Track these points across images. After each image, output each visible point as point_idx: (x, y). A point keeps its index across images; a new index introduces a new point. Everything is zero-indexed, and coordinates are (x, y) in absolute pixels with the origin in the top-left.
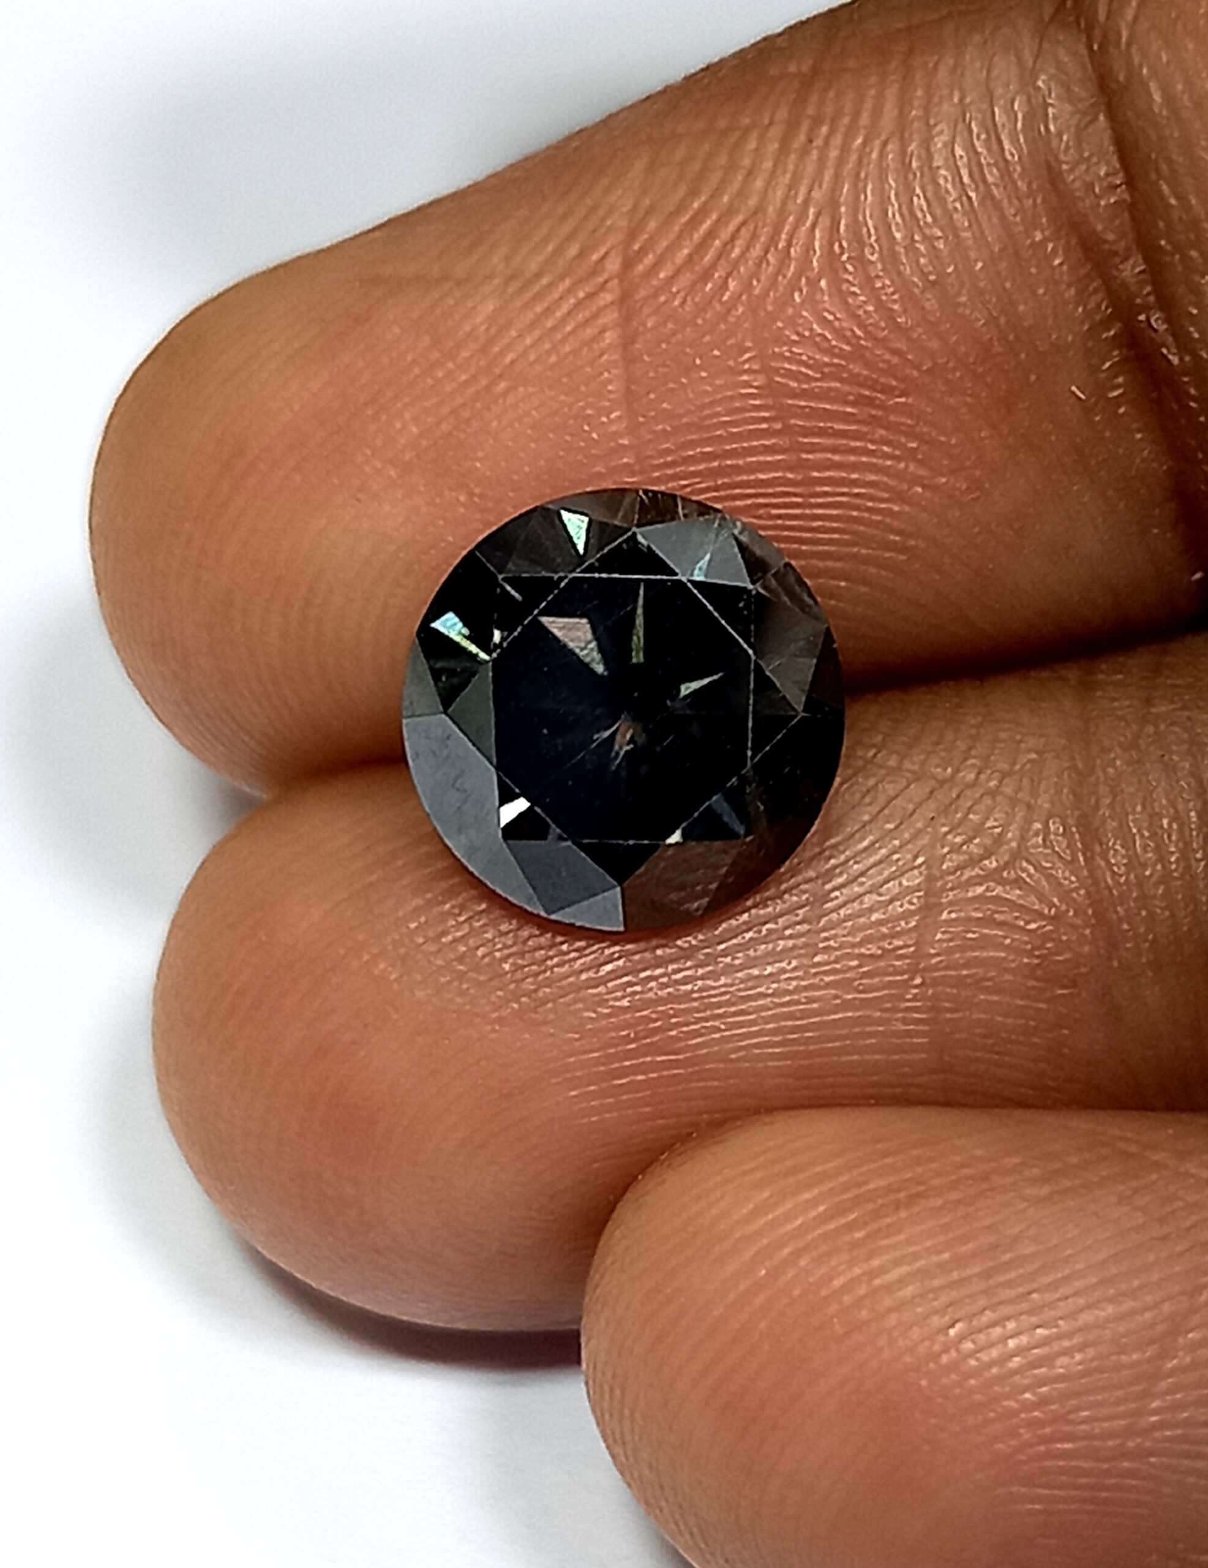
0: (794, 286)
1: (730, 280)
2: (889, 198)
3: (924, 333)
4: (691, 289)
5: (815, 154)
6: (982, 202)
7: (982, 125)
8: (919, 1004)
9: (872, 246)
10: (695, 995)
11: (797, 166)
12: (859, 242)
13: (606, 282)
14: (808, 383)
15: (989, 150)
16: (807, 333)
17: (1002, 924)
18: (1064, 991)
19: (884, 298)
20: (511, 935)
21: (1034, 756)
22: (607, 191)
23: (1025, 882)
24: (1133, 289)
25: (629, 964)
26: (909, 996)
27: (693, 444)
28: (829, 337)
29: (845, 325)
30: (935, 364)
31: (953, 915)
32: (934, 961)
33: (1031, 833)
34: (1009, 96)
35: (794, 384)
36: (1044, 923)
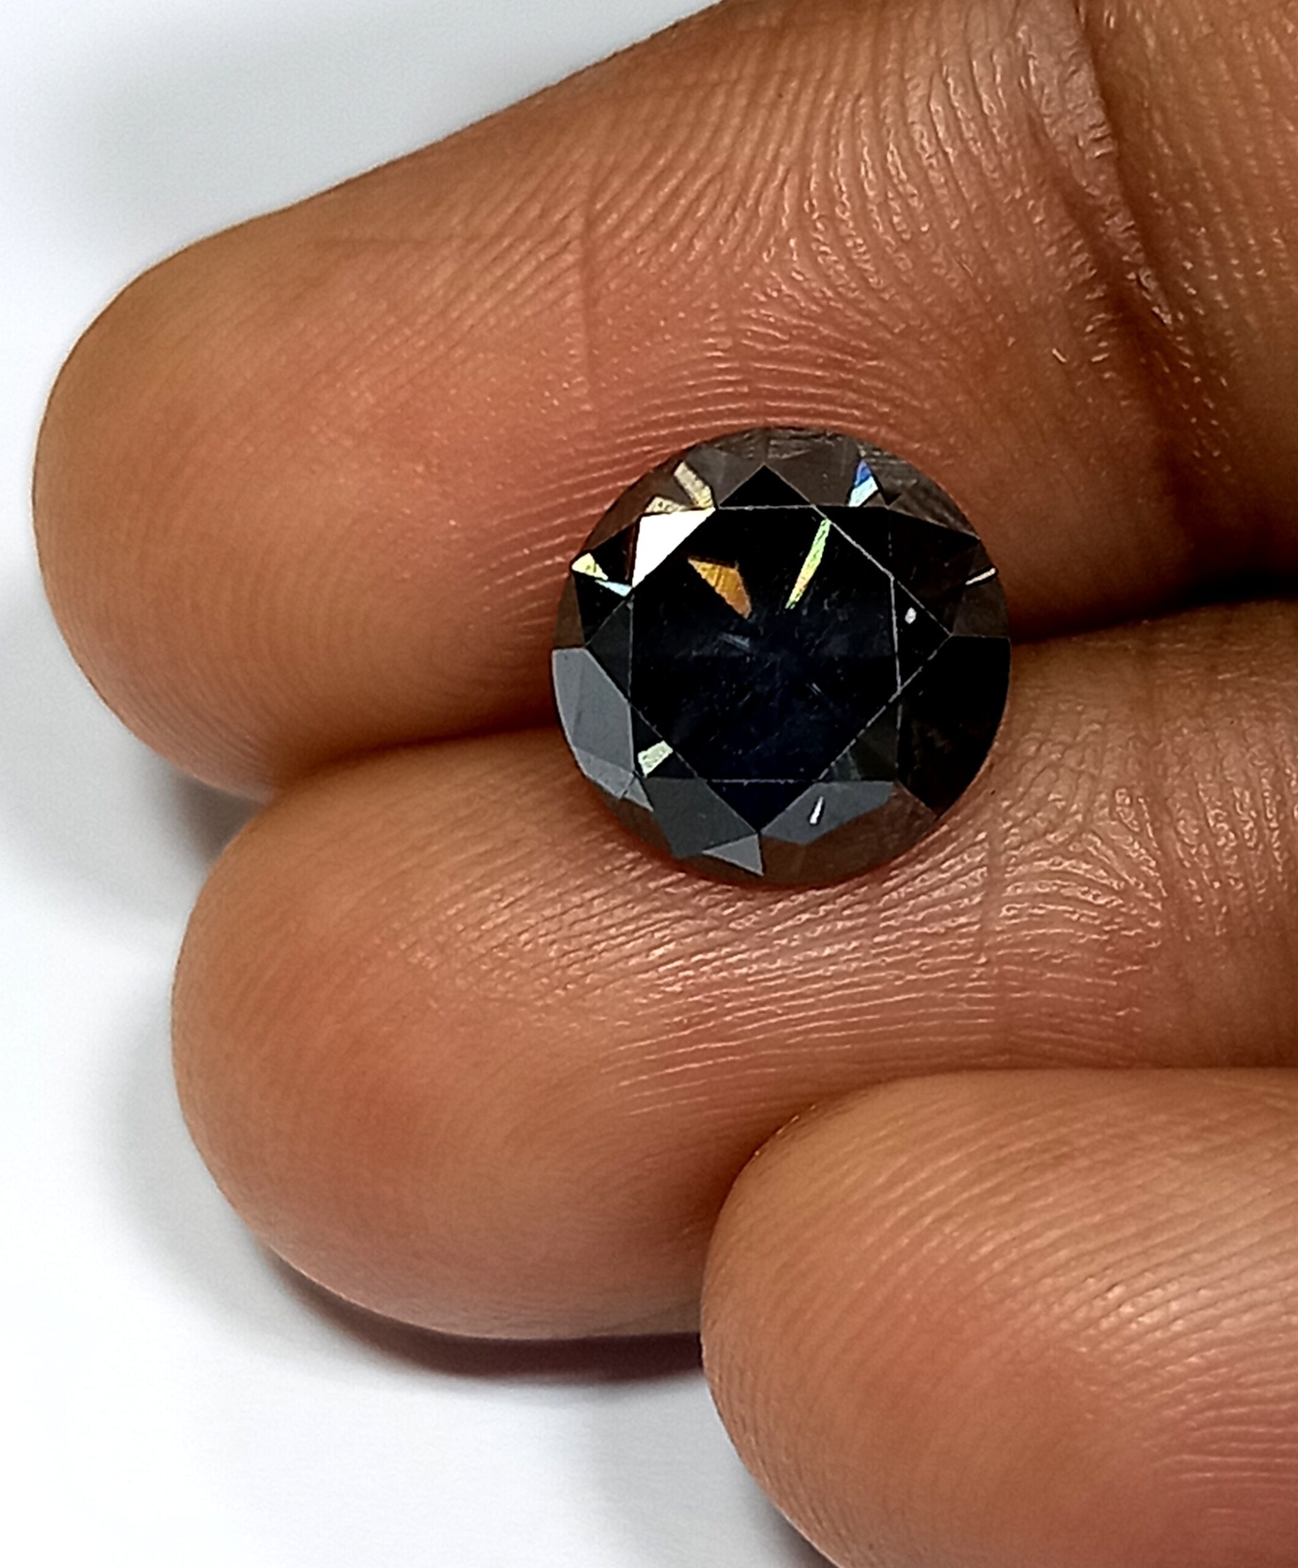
0: (762, 246)
1: (695, 241)
2: (862, 155)
3: (897, 294)
4: (657, 250)
5: (784, 111)
6: (959, 157)
7: (960, 80)
8: (983, 983)
9: (843, 204)
10: (750, 979)
11: (766, 123)
12: (832, 200)
13: (568, 243)
14: (777, 345)
15: (967, 105)
16: (775, 294)
17: (1067, 900)
18: (1135, 968)
19: (855, 257)
20: (556, 920)
21: (1096, 727)
22: (569, 150)
23: (1092, 855)
24: (1121, 245)
25: (680, 948)
26: (975, 976)
27: (659, 408)
28: (798, 297)
29: (814, 285)
30: (908, 326)
31: (1019, 891)
32: (999, 939)
33: (1096, 804)
34: (989, 47)
35: (760, 347)
36: (1114, 897)
